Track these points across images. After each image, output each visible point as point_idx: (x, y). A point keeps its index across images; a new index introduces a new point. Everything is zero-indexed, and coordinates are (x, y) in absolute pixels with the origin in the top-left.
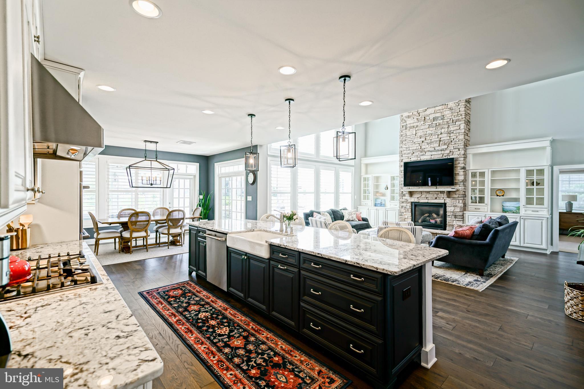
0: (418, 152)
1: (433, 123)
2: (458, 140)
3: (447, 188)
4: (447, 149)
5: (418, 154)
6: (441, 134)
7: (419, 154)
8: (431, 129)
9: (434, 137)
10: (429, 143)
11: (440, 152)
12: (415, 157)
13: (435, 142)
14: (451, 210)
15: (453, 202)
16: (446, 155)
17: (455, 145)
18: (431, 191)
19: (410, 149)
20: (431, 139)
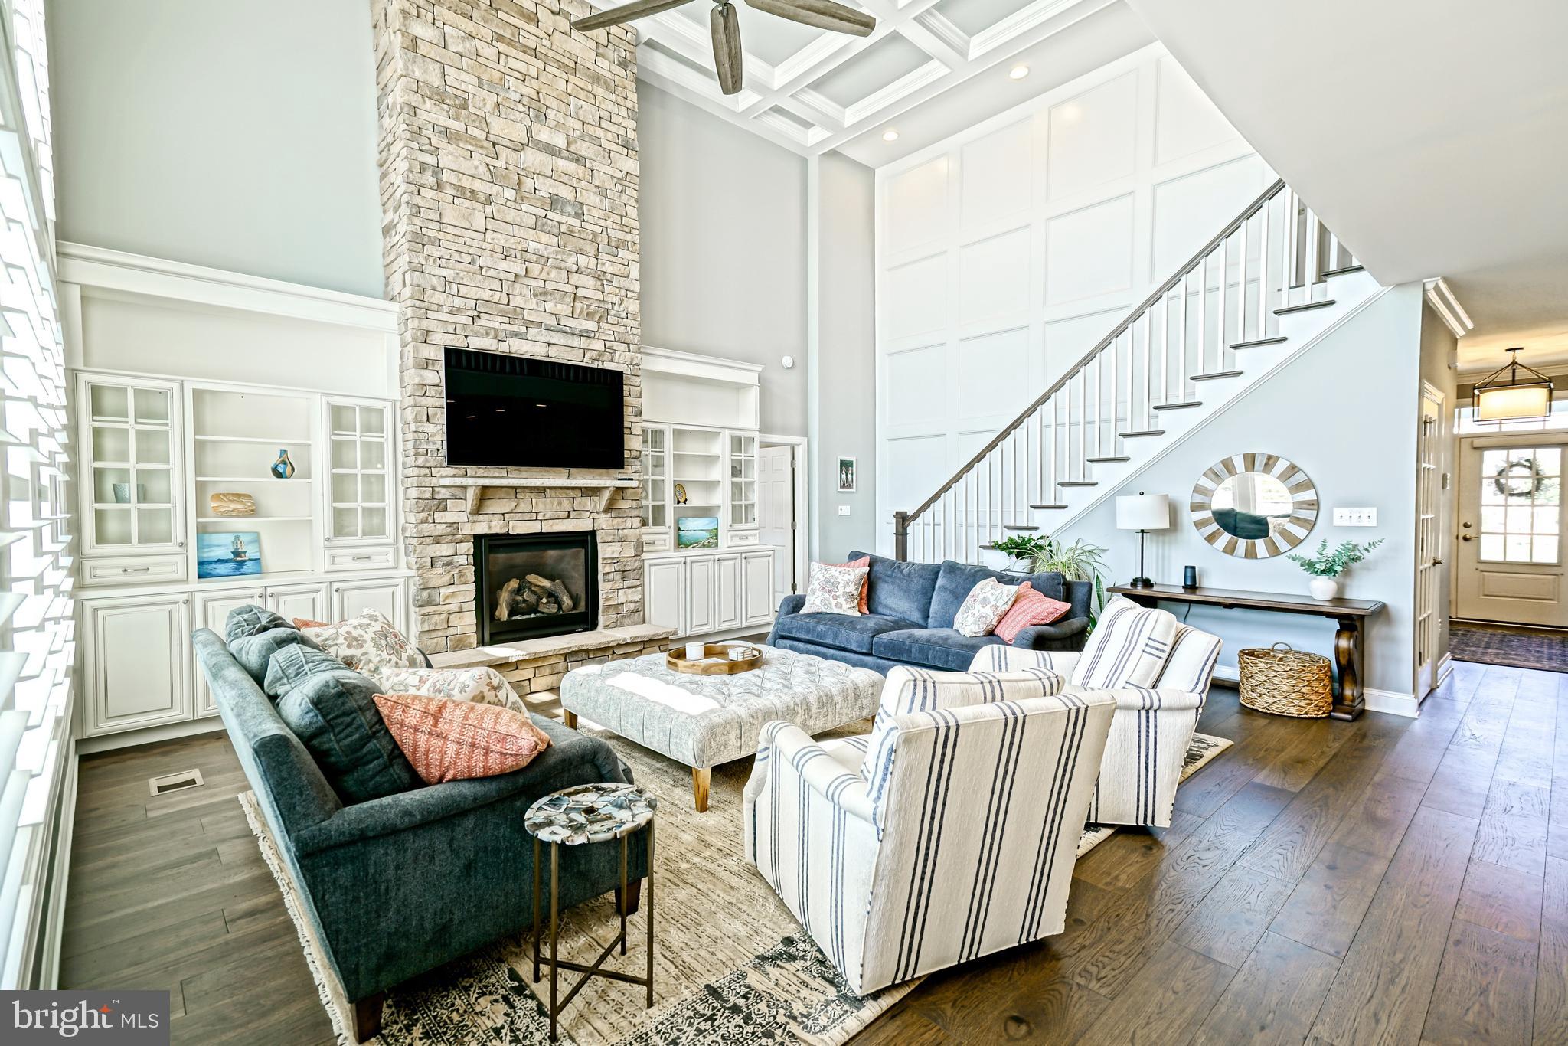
0: (499, 319)
1: (550, 215)
2: (624, 315)
3: (601, 475)
4: (597, 334)
5: (497, 325)
6: (576, 272)
7: (504, 327)
8: (545, 238)
9: (554, 274)
10: (538, 291)
11: (575, 341)
12: (488, 334)
13: (557, 295)
14: (613, 553)
15: (618, 524)
16: (594, 354)
17: (617, 328)
18: (550, 488)
19: (464, 290)
20: (543, 276)
